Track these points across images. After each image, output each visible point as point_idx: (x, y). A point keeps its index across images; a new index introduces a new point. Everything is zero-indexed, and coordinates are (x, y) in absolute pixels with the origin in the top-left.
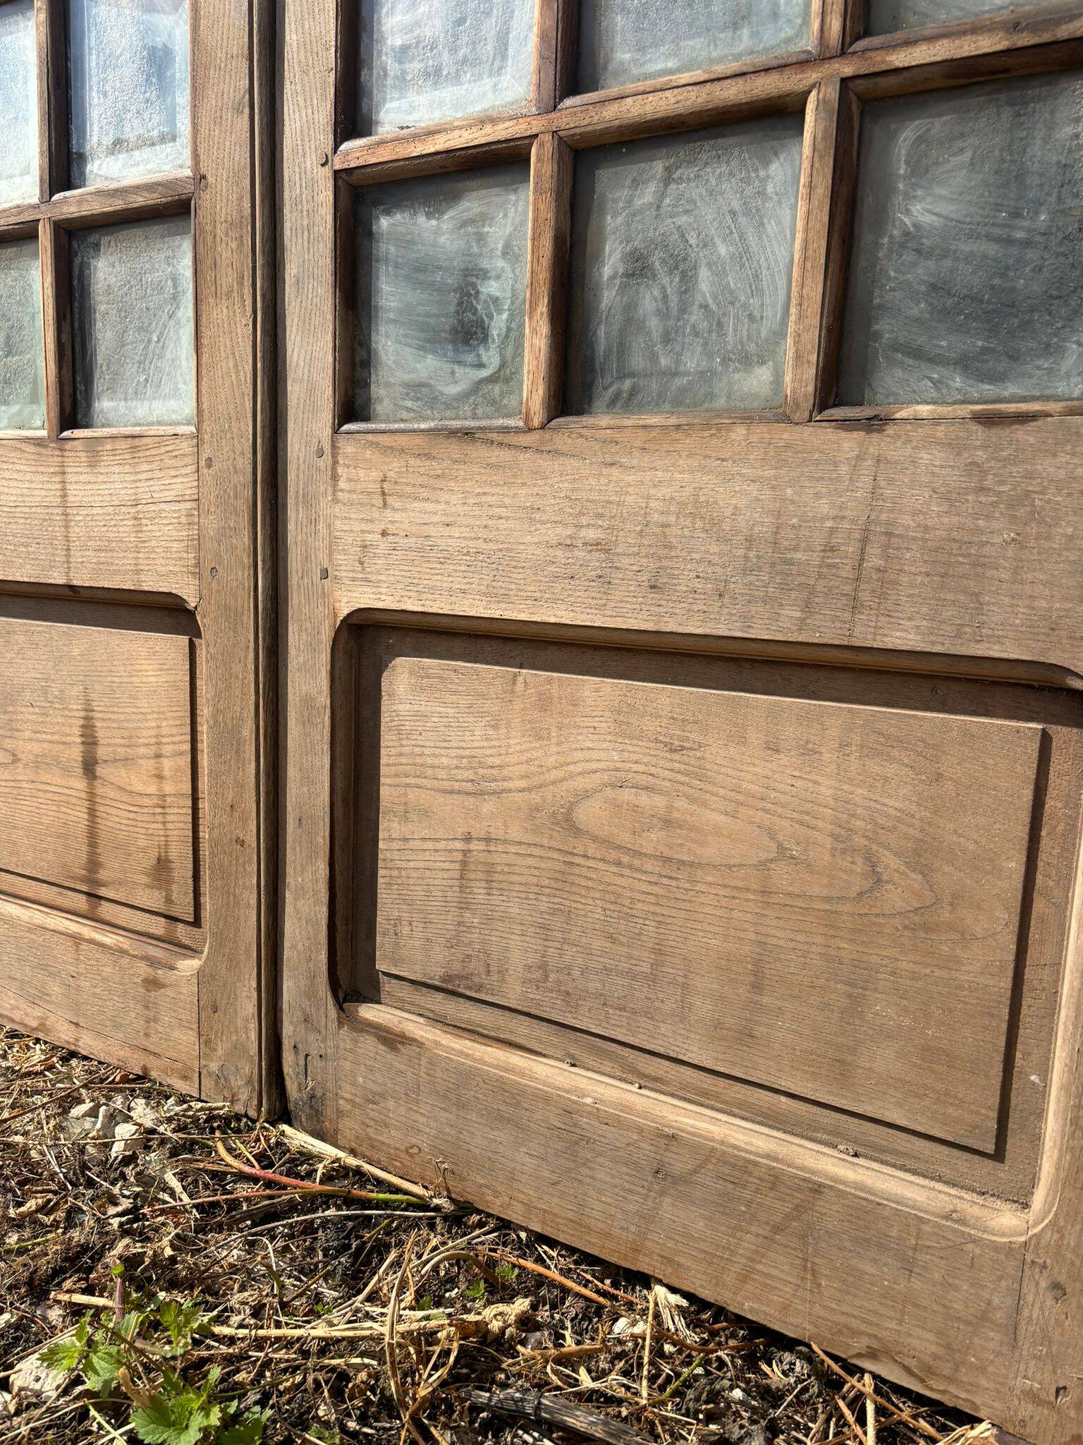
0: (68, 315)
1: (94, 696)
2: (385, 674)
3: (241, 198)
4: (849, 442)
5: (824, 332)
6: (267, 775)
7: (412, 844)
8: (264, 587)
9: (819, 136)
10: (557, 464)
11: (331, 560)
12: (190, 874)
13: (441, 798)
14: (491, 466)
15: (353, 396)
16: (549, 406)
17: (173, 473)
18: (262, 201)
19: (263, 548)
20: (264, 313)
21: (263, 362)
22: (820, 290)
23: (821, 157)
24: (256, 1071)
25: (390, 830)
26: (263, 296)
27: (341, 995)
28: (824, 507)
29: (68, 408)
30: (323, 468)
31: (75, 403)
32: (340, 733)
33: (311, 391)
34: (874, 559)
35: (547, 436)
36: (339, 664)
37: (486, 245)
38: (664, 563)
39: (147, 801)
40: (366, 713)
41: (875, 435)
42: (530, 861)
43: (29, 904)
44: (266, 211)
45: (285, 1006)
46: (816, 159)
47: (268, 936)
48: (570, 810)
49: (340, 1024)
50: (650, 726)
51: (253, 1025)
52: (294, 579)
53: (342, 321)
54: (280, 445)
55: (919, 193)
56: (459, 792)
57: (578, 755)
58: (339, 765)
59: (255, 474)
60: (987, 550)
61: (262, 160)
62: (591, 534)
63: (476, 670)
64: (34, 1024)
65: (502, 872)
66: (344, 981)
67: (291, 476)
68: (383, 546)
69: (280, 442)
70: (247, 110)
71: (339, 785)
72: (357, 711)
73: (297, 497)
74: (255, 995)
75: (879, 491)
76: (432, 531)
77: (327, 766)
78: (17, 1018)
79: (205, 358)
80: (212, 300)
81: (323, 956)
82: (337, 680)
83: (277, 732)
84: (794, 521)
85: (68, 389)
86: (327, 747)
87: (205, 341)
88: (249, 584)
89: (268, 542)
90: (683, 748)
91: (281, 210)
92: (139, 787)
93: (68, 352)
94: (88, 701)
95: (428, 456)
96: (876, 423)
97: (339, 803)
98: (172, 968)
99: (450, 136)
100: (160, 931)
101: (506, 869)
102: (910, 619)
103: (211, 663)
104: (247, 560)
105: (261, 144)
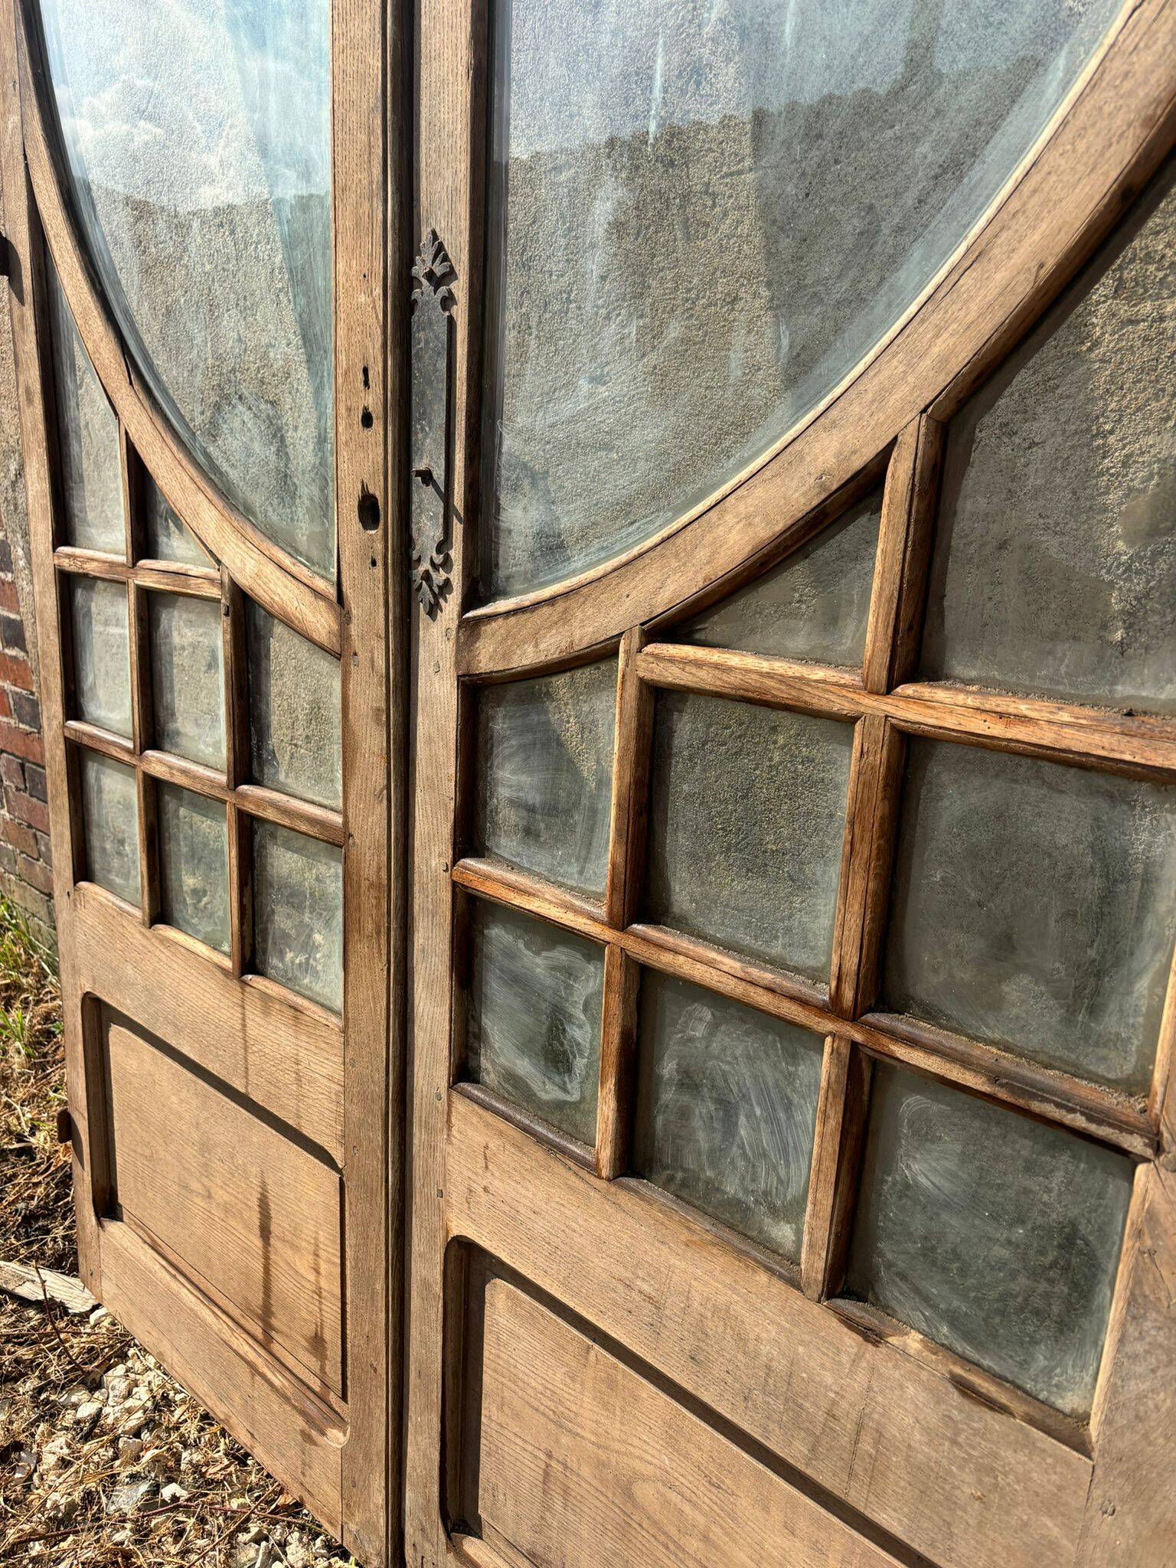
0: (249, 882)
1: (269, 1181)
2: (488, 1286)
3: (379, 869)
4: (851, 1341)
5: (832, 1237)
6: (394, 1327)
7: (506, 1432)
8: (393, 1183)
9: (833, 1077)
10: (620, 1216)
11: (445, 1186)
12: (339, 1359)
13: (529, 1411)
14: (570, 1187)
15: (467, 1057)
16: (614, 1166)
17: (326, 1056)
18: (396, 878)
19: (393, 1152)
20: (396, 967)
21: (395, 1006)
22: (830, 1202)
23: (834, 1096)
24: (384, 1549)
25: (491, 1414)
26: (396, 953)
27: (450, 1526)
28: (829, 1380)
29: (248, 954)
30: (440, 1109)
31: (254, 952)
32: (451, 1322)
33: (432, 1043)
34: (866, 1446)
35: (613, 1189)
36: (451, 1266)
37: (572, 994)
38: (702, 1344)
39: (307, 1285)
40: (474, 1306)
41: (870, 1346)
42: (596, 1502)
43: (219, 1313)
44: (400, 886)
45: (407, 1509)
46: (830, 1095)
47: (394, 1452)
48: (630, 1483)
49: (448, 1550)
50: (696, 1455)
51: (382, 1513)
52: (417, 1184)
53: (457, 1000)
54: (409, 1073)
55: (918, 1156)
56: (543, 1414)
57: (636, 1442)
58: (449, 1344)
59: (387, 1090)
60: (957, 1492)
61: (396, 846)
62: (645, 1287)
63: (558, 1324)
64: (222, 1417)
65: (575, 1498)
66: (452, 1514)
67: (417, 1101)
68: (484, 1198)
69: (408, 1069)
70: (385, 802)
71: (449, 1361)
72: (467, 1303)
73: (420, 1120)
74: (384, 1492)
75: (872, 1394)
76: (522, 1210)
77: (440, 1344)
78: (210, 1404)
79: (351, 977)
80: (357, 936)
81: (435, 1489)
82: (449, 1279)
83: (403, 1293)
84: (804, 1375)
85: (248, 941)
86: (440, 1328)
87: (351, 965)
88: (381, 1173)
89: (397, 1147)
90: (719, 1487)
91: (412, 888)
92: (302, 1271)
93: (249, 912)
94: (264, 1186)
95: (520, 1149)
96: (872, 1336)
97: (449, 1376)
98: (323, 1434)
99: (542, 904)
100: (317, 1389)
101: (579, 1497)
102: (895, 1510)
103: (353, 1218)
104: (380, 1155)
105: (396, 833)
